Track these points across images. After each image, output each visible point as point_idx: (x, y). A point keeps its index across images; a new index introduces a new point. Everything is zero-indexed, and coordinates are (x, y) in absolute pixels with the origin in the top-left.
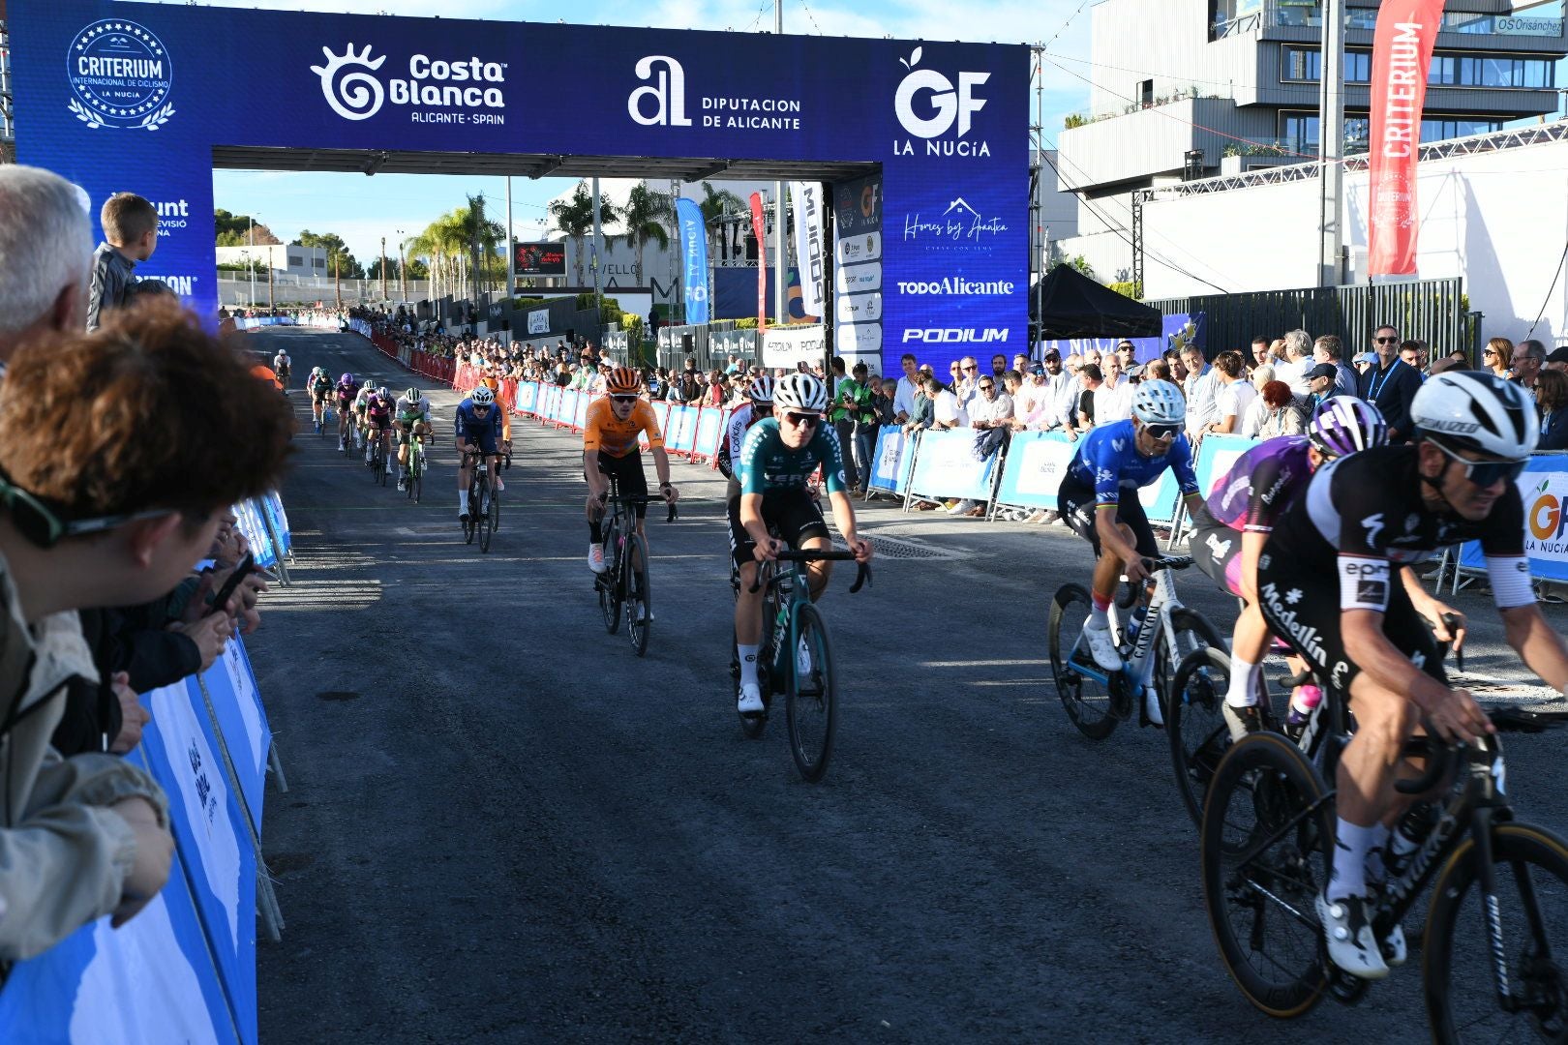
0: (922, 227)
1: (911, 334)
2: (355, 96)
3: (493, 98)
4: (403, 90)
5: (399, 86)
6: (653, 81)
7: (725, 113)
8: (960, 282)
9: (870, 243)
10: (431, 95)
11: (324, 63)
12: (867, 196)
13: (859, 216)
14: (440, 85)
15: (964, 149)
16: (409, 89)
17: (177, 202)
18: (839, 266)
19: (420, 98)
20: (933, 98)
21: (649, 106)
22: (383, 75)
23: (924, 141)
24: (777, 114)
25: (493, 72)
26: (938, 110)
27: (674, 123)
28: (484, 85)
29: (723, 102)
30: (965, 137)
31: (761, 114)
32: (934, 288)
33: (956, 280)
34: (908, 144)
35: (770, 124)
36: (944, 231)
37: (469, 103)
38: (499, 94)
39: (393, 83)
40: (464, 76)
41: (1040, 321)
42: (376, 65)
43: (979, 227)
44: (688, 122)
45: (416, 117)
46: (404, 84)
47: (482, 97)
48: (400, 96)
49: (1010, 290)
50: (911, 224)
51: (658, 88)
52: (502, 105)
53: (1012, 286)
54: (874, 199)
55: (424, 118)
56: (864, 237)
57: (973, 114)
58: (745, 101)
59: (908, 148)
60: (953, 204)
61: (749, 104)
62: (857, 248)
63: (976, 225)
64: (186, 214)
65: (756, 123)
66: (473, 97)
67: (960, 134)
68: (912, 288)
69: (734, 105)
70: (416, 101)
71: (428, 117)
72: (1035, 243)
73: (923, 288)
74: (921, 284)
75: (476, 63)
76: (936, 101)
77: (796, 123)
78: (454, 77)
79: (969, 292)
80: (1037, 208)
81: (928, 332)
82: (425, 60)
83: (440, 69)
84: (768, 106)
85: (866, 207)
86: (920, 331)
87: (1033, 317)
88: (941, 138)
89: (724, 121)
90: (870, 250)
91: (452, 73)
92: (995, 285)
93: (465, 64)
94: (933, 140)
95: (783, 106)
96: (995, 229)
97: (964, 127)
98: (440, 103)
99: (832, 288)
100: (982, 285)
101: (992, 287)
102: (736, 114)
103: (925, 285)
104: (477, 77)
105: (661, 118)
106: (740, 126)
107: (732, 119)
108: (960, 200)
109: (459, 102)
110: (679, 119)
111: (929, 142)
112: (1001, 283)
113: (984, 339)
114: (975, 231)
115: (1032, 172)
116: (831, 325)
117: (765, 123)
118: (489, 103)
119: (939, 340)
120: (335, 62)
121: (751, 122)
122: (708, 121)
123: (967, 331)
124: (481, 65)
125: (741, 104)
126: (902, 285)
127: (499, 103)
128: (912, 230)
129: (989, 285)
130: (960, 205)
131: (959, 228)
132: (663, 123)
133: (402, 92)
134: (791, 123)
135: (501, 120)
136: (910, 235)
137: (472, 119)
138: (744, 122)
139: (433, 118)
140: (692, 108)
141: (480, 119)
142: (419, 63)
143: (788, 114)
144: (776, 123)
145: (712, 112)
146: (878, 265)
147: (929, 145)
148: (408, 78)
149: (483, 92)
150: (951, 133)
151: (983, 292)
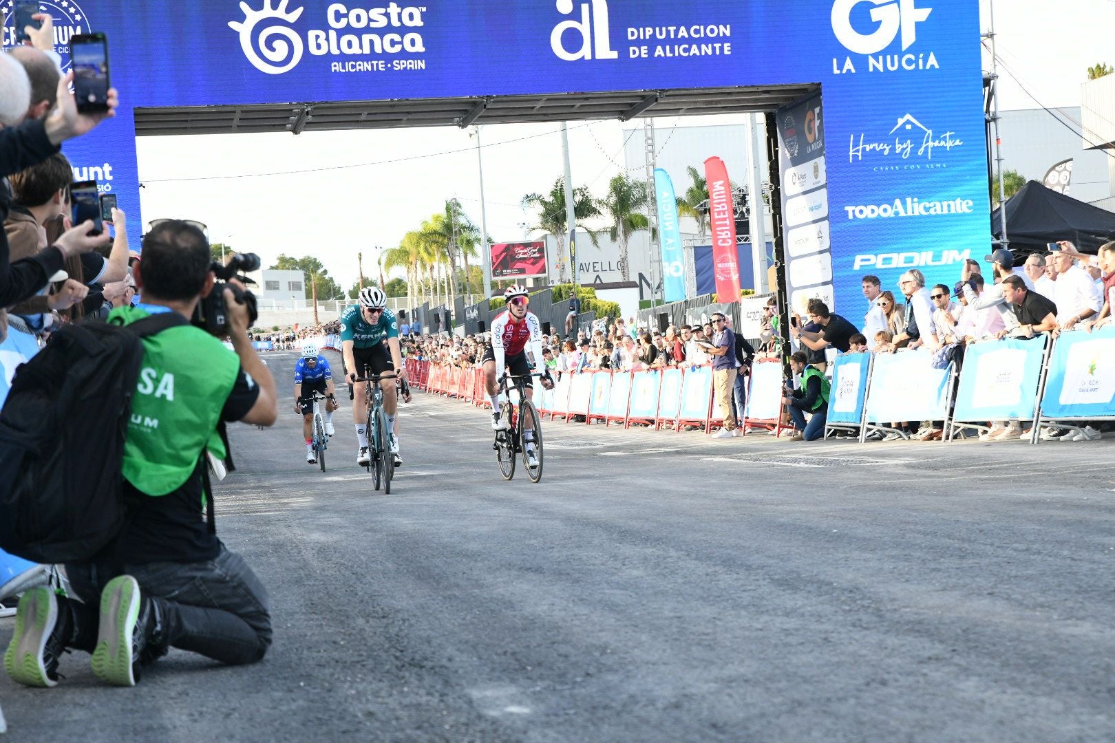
0: (868, 148)
1: (863, 260)
2: (273, 50)
3: (413, 42)
4: (322, 41)
5: (317, 37)
6: (576, 15)
7: (652, 43)
8: (913, 202)
9: (816, 169)
10: (350, 44)
11: (241, 18)
12: (810, 121)
13: (804, 144)
14: (359, 33)
15: (909, 62)
16: (327, 39)
17: (101, 166)
18: (787, 198)
19: (339, 48)
20: (871, 11)
21: (572, 40)
22: (301, 27)
23: (865, 57)
24: (707, 40)
25: (411, 17)
26: (879, 23)
27: (598, 57)
28: (403, 30)
29: (649, 31)
30: (910, 50)
31: (690, 41)
32: (885, 210)
33: (909, 200)
34: (848, 61)
35: (700, 49)
36: (893, 149)
37: (389, 49)
38: (418, 38)
39: (312, 34)
40: (383, 22)
41: (1004, 240)
42: (293, 17)
43: (931, 144)
44: (614, 55)
45: (336, 67)
46: (322, 34)
47: (401, 43)
48: (319, 47)
49: (969, 208)
50: (856, 145)
51: (581, 22)
52: (423, 50)
53: (971, 203)
54: (817, 123)
55: (344, 67)
56: (810, 164)
57: (918, 25)
58: (672, 29)
59: (849, 65)
60: (901, 121)
61: (676, 32)
62: (803, 176)
63: (927, 142)
64: (109, 178)
65: (685, 50)
66: (393, 43)
67: (905, 46)
68: (861, 212)
69: (661, 34)
70: (335, 51)
71: (348, 65)
72: (994, 156)
73: (873, 211)
74: (871, 207)
75: (393, 9)
76: (875, 15)
77: (727, 47)
78: (373, 25)
79: (924, 213)
80: (994, 119)
81: (881, 257)
82: (343, 10)
83: (358, 17)
84: (697, 32)
85: (810, 133)
86: (871, 257)
87: (997, 236)
88: (884, 53)
89: (651, 51)
90: (816, 178)
91: (370, 20)
92: (952, 203)
93: (383, 10)
94: (875, 56)
95: (712, 31)
96: (949, 144)
97: (908, 39)
98: (359, 52)
99: (781, 223)
100: (938, 204)
101: (949, 206)
102: (663, 43)
103: (874, 207)
104: (395, 23)
105: (585, 52)
106: (669, 55)
107: (659, 48)
108: (908, 117)
109: (378, 50)
110: (605, 52)
111: (870, 57)
112: (958, 201)
113: (943, 262)
114: (927, 148)
115: (987, 82)
116: (782, 261)
117: (694, 50)
118: (409, 48)
119: (893, 265)
120: (253, 17)
121: (680, 51)
122: (634, 52)
123: (924, 254)
124: (399, 10)
125: (668, 32)
126: (849, 209)
127: (420, 48)
128: (858, 151)
129: (945, 204)
130: (908, 122)
131: (908, 145)
132: (588, 57)
133: (321, 43)
134: (722, 49)
135: (421, 64)
136: (855, 157)
137: (393, 66)
138: (672, 51)
139: (353, 67)
140: (617, 40)
141: (399, 65)
142: (337, 13)
143: (718, 39)
144: (707, 50)
145: (638, 43)
146: (824, 191)
147: (871, 61)
148: (326, 28)
149: (402, 38)
150: (894, 47)
151: (939, 212)
